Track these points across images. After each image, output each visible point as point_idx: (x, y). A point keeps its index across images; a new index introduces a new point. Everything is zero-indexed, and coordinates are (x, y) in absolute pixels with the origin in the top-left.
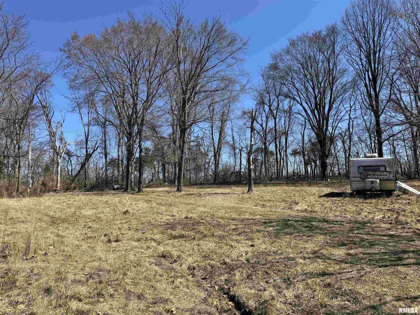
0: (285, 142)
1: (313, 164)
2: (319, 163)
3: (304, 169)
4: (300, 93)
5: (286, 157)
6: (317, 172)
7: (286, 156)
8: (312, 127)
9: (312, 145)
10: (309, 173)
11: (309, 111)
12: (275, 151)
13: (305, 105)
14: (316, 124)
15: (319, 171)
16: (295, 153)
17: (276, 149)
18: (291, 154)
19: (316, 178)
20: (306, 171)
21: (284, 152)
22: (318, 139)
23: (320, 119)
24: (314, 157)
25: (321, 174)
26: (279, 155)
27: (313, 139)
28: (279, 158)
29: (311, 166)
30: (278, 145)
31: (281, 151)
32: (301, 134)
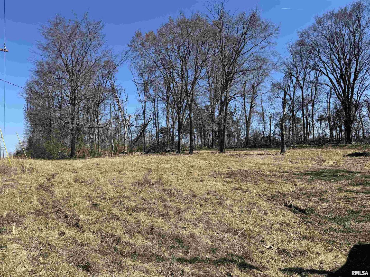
0: (311, 109)
1: (338, 129)
2: (344, 128)
3: (329, 133)
4: (326, 66)
5: (312, 123)
6: (342, 136)
7: (313, 121)
8: (337, 96)
9: (337, 111)
10: (334, 137)
11: (335, 82)
12: (302, 117)
13: (331, 76)
14: (341, 93)
15: (344, 134)
16: (321, 119)
17: (303, 116)
18: (317, 120)
19: (341, 141)
20: (332, 135)
21: (310, 118)
22: (343, 106)
23: (345, 88)
24: (339, 123)
25: (346, 137)
26: (305, 121)
27: (338, 107)
28: (306, 124)
29: (336, 130)
30: (305, 112)
31: (308, 117)
32: (327, 101)
